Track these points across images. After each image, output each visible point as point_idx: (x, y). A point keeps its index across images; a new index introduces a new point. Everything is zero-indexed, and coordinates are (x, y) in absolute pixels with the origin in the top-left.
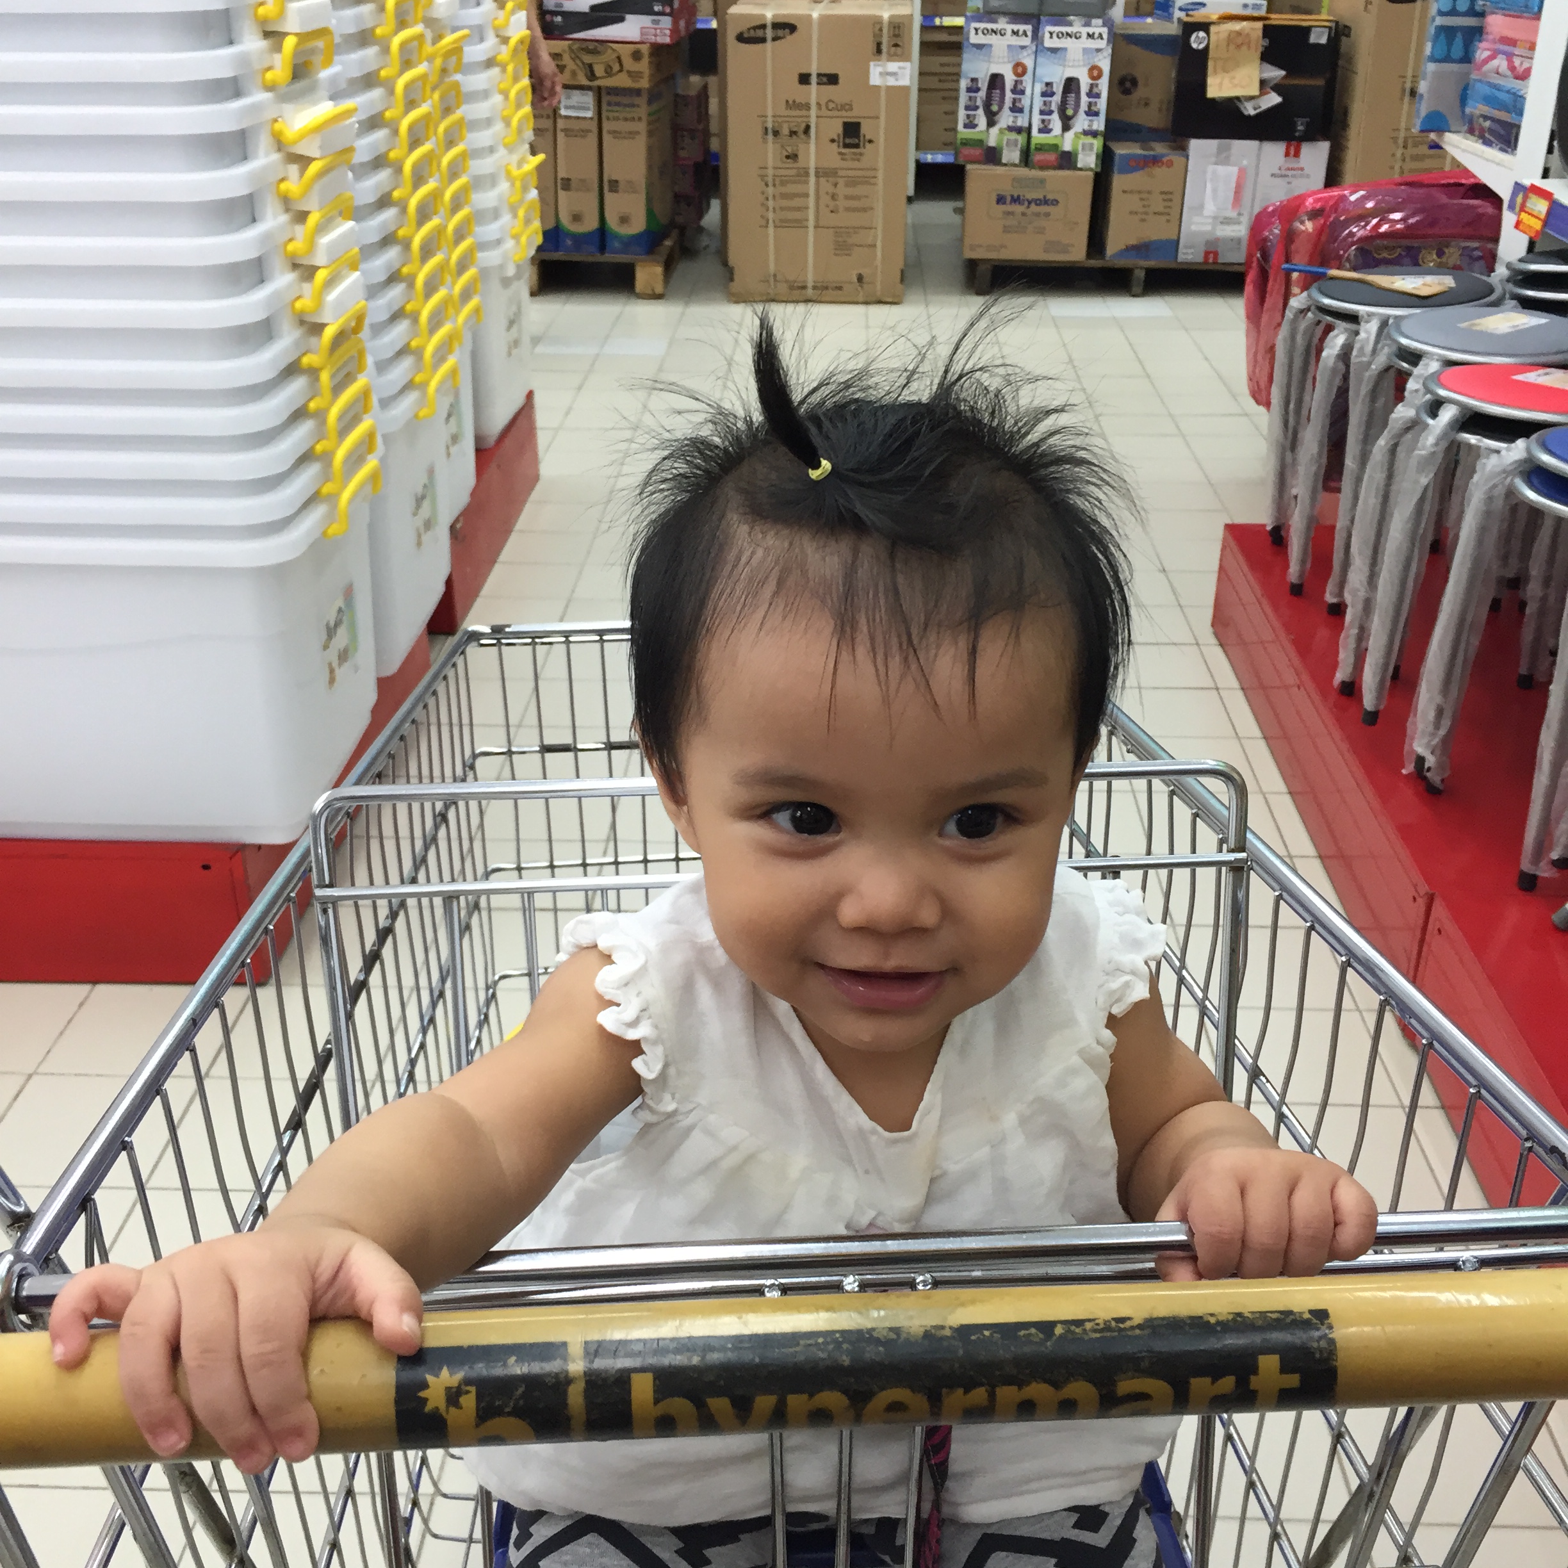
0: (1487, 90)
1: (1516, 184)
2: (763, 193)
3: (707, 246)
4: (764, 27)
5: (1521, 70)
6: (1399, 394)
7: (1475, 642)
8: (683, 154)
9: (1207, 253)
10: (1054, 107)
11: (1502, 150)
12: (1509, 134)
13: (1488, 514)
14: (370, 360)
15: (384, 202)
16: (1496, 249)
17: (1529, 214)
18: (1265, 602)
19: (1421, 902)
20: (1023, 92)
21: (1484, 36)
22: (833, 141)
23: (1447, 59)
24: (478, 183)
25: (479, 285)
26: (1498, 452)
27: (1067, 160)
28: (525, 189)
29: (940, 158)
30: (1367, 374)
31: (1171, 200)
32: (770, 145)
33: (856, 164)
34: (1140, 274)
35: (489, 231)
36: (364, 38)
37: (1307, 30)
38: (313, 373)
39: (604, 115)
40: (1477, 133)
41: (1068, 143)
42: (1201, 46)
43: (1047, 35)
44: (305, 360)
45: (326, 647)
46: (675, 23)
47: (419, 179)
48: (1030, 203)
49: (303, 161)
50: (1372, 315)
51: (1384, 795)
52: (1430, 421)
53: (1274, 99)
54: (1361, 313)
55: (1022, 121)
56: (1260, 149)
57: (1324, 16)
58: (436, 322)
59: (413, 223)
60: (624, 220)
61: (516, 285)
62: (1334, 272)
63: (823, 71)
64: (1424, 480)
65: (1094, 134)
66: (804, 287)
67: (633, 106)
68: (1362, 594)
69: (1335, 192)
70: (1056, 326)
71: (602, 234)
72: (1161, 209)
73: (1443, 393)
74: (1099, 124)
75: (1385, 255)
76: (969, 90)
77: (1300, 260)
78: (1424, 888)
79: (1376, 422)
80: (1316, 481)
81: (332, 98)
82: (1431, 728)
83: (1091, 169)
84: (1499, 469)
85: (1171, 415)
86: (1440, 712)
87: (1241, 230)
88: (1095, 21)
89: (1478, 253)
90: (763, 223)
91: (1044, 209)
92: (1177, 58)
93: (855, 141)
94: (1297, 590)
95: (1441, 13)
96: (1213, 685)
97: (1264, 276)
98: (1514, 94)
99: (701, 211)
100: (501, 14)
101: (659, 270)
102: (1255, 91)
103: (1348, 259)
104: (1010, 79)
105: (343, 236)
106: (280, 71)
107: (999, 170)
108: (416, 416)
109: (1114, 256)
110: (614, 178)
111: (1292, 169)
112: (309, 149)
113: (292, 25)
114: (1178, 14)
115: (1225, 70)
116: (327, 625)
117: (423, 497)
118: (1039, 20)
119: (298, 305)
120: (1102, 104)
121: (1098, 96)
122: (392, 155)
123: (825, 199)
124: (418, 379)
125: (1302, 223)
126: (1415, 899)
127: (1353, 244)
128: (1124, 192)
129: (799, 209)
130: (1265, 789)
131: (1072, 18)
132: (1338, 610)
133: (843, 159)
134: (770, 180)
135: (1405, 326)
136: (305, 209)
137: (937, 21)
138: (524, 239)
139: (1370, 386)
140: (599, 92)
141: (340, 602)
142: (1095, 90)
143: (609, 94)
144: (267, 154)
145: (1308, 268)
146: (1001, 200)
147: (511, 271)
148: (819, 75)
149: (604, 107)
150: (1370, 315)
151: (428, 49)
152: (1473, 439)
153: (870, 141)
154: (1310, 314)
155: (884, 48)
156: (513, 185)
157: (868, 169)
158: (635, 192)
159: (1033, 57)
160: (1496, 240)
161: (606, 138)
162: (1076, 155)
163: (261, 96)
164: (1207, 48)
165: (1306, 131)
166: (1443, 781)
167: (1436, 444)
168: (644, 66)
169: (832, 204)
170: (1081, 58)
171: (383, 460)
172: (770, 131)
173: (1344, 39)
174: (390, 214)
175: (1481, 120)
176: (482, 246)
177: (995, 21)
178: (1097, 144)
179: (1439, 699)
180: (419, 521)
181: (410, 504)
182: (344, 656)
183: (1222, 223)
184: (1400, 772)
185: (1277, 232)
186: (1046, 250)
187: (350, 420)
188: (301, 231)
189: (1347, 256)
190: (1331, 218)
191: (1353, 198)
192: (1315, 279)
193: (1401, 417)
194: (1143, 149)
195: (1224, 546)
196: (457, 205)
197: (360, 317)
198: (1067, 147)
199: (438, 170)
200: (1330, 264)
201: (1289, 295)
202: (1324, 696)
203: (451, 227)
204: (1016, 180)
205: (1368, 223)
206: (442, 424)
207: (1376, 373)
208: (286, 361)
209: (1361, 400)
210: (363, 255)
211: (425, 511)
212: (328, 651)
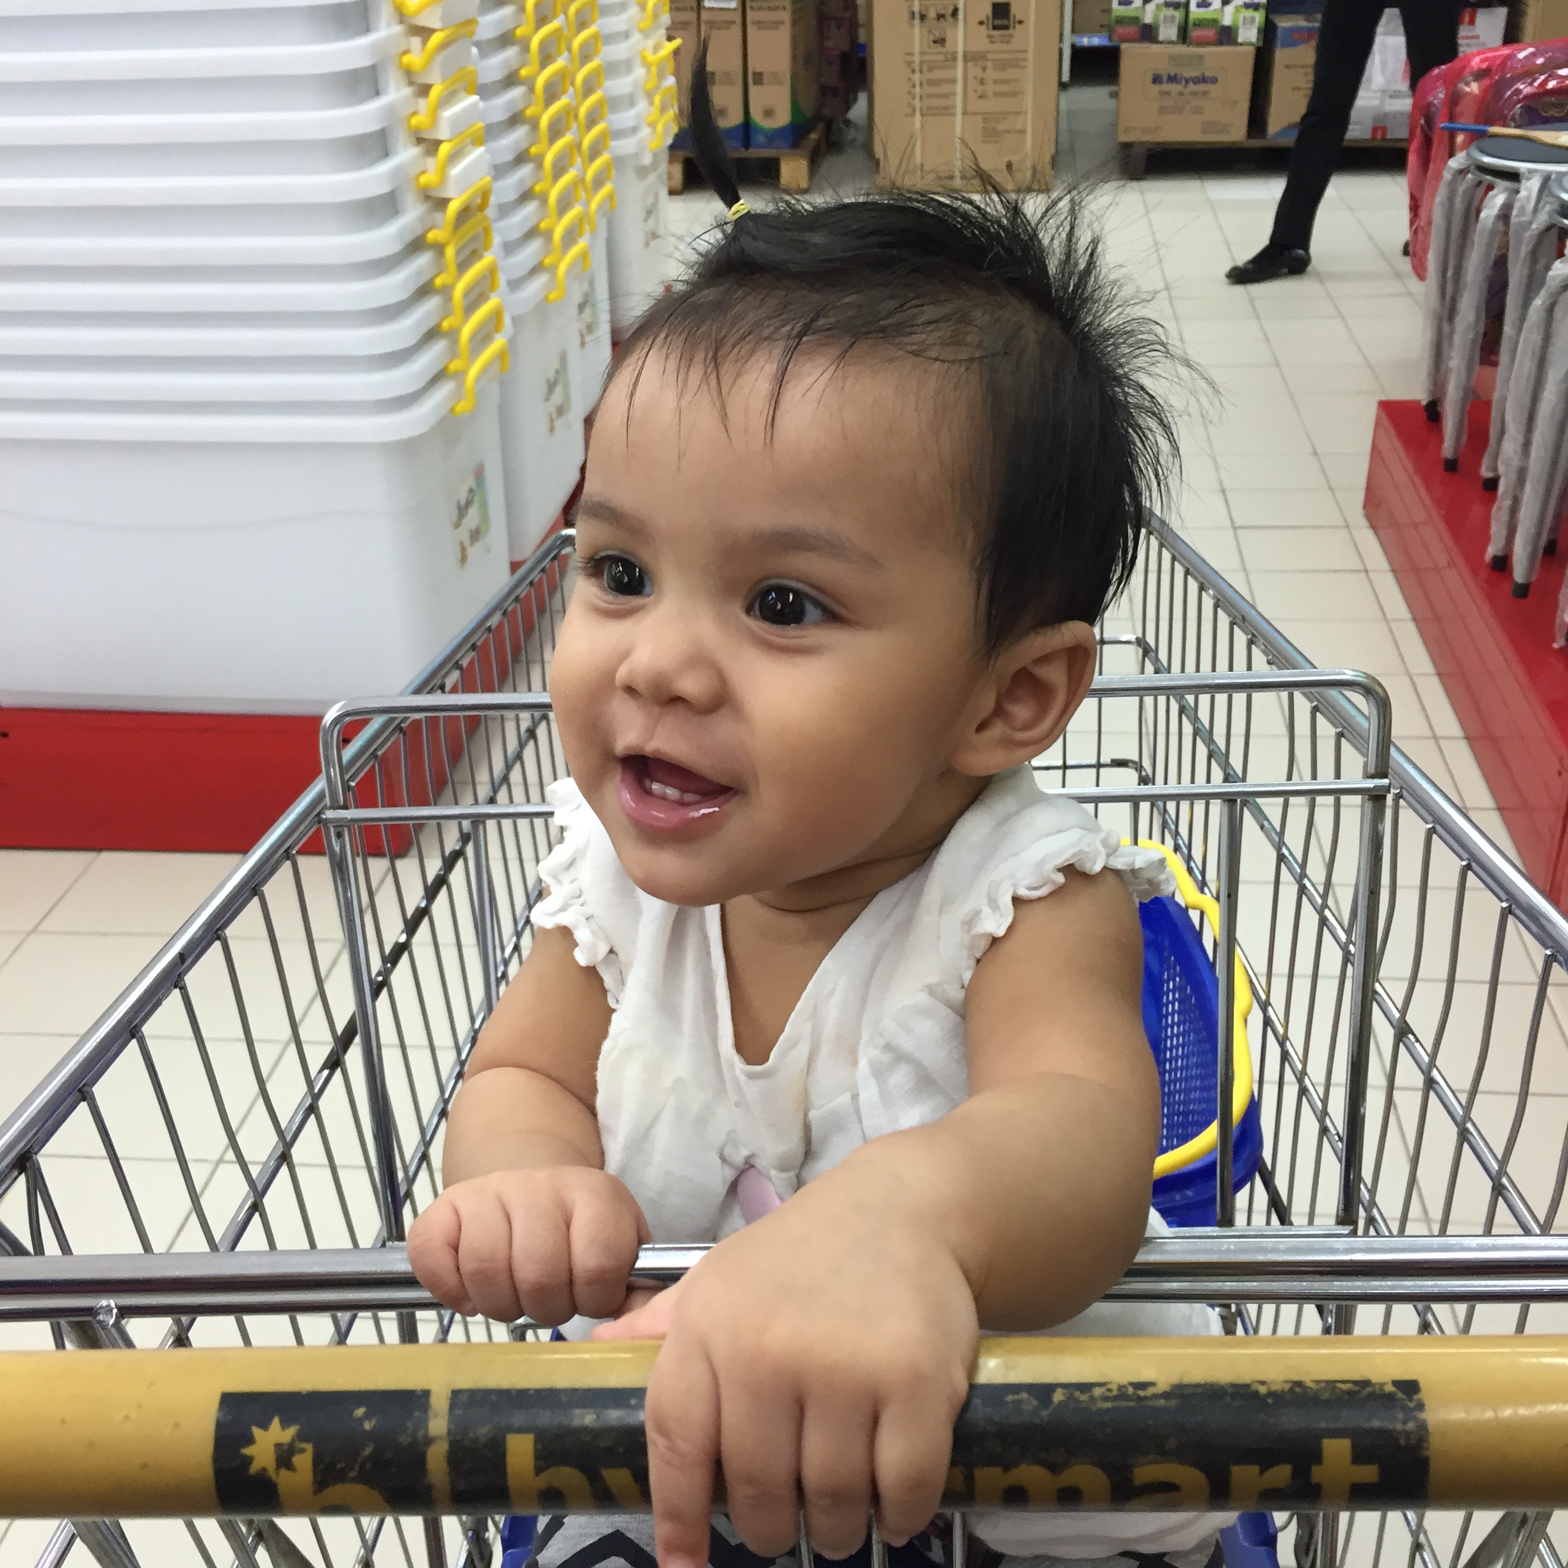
2: (909, 80)
3: (854, 140)
8: (829, 44)
9: (1375, 130)
14: (497, 240)
15: (511, 80)
18: (1418, 481)
22: (981, 23)
24: (612, 69)
25: (614, 172)
27: (1227, 35)
28: (661, 76)
29: (1096, 41)
30: (1528, 234)
32: (917, 31)
33: (1005, 47)
35: (625, 118)
38: (439, 249)
39: (749, 4)
41: (1228, 17)
44: (431, 236)
45: (457, 525)
47: (546, 59)
48: (1187, 82)
49: (425, 33)
50: (1533, 172)
51: (1534, 670)
54: (1522, 170)
58: (564, 205)
59: (541, 103)
60: (768, 113)
61: (652, 177)
65: (1255, 7)
66: (951, 178)
68: (1516, 462)
69: (1506, 51)
70: (1214, 211)
71: (747, 128)
75: (1553, 112)
77: (1466, 120)
79: (1534, 283)
80: (1472, 349)
83: (1252, 44)
85: (1330, 297)
87: (1404, 106)
90: (909, 110)
91: (1201, 87)
93: (1005, 22)
94: (1451, 466)
96: (1360, 567)
97: (1427, 143)
99: (848, 105)
101: (803, 164)
103: (1513, 119)
105: (466, 110)
107: (1155, 48)
108: (546, 299)
109: (1278, 134)
110: (758, 70)
112: (431, 20)
116: (458, 503)
117: (556, 382)
119: (423, 179)
122: (519, 32)
123: (973, 84)
124: (547, 261)
125: (1467, 84)
126: (1560, 774)
127: (1519, 101)
128: (1287, 67)
129: (946, 96)
130: (1412, 670)
132: (1491, 485)
133: (992, 42)
134: (916, 66)
136: (429, 81)
138: (660, 127)
139: (1530, 247)
141: (470, 482)
144: (389, 25)
145: (1473, 127)
146: (1157, 79)
147: (647, 160)
150: (1531, 172)
153: (1020, 22)
154: (1470, 176)
156: (648, 70)
157: (1018, 52)
158: (780, 83)
161: (751, 29)
162: (1237, 31)
169: (980, 89)
171: (512, 341)
172: (917, 16)
174: (517, 92)
176: (617, 134)
178: (1259, 17)
180: (551, 407)
181: (541, 389)
182: (475, 535)
183: (1391, 97)
184: (1550, 645)
185: (1442, 96)
186: (1204, 132)
187: (476, 297)
188: (424, 105)
189: (1511, 113)
190: (1497, 77)
191: (1521, 55)
192: (1477, 136)
193: (1558, 275)
194: (1309, 21)
195: (1377, 425)
196: (588, 88)
197: (485, 194)
198: (1227, 21)
199: (569, 50)
200: (1492, 125)
201: (1451, 155)
202: (1475, 571)
203: (583, 110)
204: (1173, 58)
205: (1535, 80)
206: (574, 310)
207: (1536, 233)
208: (410, 237)
209: (1520, 263)
210: (492, 132)
211: (557, 397)
212: (459, 530)
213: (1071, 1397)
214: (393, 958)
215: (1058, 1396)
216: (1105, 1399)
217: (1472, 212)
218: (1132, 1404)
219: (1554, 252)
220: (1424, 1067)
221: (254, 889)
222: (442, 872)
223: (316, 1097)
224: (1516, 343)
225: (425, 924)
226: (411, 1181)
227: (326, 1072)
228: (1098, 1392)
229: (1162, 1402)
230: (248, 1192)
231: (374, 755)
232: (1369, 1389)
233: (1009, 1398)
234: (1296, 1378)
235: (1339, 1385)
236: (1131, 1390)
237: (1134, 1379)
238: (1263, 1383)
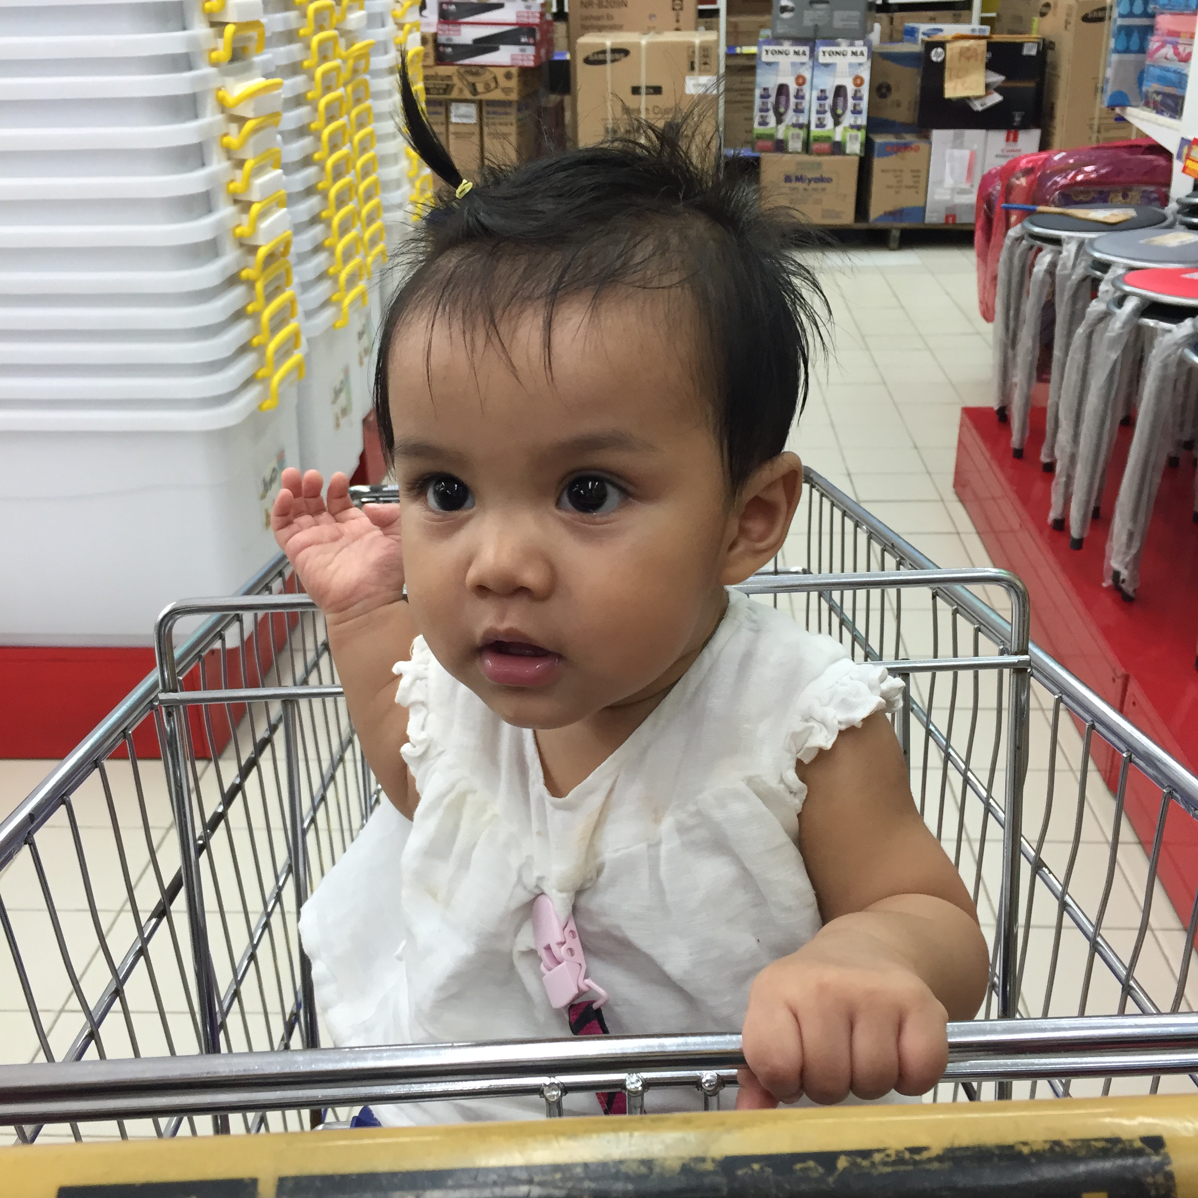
0: (1158, 72)
1: (1183, 139)
4: (604, 52)
5: (1184, 55)
6: (1094, 295)
7: (1157, 480)
9: (947, 217)
10: (827, 108)
11: (1171, 117)
12: (1177, 105)
13: (1163, 379)
14: (296, 280)
15: (307, 161)
16: (1169, 191)
17: (1193, 161)
18: (994, 465)
19: (1119, 682)
20: (803, 98)
21: (1155, 32)
23: (1127, 51)
24: (383, 160)
25: (385, 235)
26: (1170, 331)
27: (838, 148)
28: (420, 167)
29: (743, 153)
30: (1069, 283)
31: (919, 177)
34: (896, 234)
35: (395, 197)
36: (290, 36)
37: (1021, 45)
38: (250, 284)
39: (485, 120)
40: (1152, 105)
41: (838, 135)
42: (940, 59)
43: (821, 54)
44: (244, 274)
45: (263, 497)
46: (538, 51)
47: (334, 147)
48: (810, 181)
49: (241, 120)
50: (1072, 238)
51: (1088, 605)
52: (1118, 311)
53: (996, 98)
54: (1063, 238)
55: (803, 119)
56: (987, 136)
57: (1034, 35)
58: (347, 256)
59: (330, 179)
62: (1041, 208)
63: (650, 84)
64: (1114, 356)
65: (858, 128)
67: (506, 114)
68: (1068, 450)
69: (1044, 155)
72: (912, 184)
73: (1127, 288)
74: (862, 120)
75: (1081, 197)
76: (762, 97)
77: (1018, 202)
78: (1121, 671)
79: (1075, 318)
80: (1031, 368)
81: (264, 76)
82: (1123, 549)
83: (856, 155)
84: (1172, 342)
85: (920, 335)
86: (1131, 535)
87: (971, 198)
88: (858, 42)
89: (1155, 195)
91: (821, 185)
92: (921, 70)
94: (1018, 454)
95: (1121, 16)
96: (953, 530)
97: (989, 222)
98: (1179, 73)
100: (401, 33)
102: (981, 91)
103: (1053, 201)
104: (793, 88)
105: (272, 180)
106: (223, 51)
107: (787, 157)
108: (333, 326)
109: (877, 220)
111: (1013, 151)
112: (246, 111)
113: (231, 16)
114: (921, 37)
115: (958, 77)
116: (264, 480)
117: (341, 390)
118: (815, 43)
119: (238, 231)
120: (864, 105)
121: (861, 99)
122: (313, 126)
124: (335, 297)
125: (1018, 179)
126: (1114, 680)
127: (1057, 190)
128: (882, 171)
131: (840, 40)
132: (1050, 468)
135: (1097, 245)
136: (243, 157)
137: (738, 50)
138: (421, 203)
139: (1072, 292)
140: (480, 104)
141: (274, 464)
142: (858, 95)
143: (488, 105)
144: (213, 114)
145: (1024, 208)
146: (788, 179)
148: (647, 87)
149: (484, 114)
150: (1070, 238)
151: (341, 50)
152: (1151, 322)
154: (1024, 242)
155: (696, 66)
156: (411, 163)
159: (810, 70)
160: (1168, 184)
161: (486, 139)
162: (845, 145)
163: (207, 70)
164: (944, 61)
165: (1022, 122)
166: (1135, 591)
167: (1123, 327)
168: (514, 83)
170: (848, 70)
171: (307, 357)
173: (1050, 52)
174: (311, 171)
175: (1155, 95)
176: (388, 209)
177: (781, 44)
178: (861, 135)
179: (1129, 525)
180: (337, 408)
181: (330, 396)
183: (958, 193)
184: (1101, 586)
185: (999, 188)
186: (823, 217)
187: (279, 321)
188: (239, 174)
189: (1052, 199)
190: (1039, 174)
191: (1056, 158)
192: (1028, 214)
193: (1095, 311)
194: (897, 138)
195: (962, 425)
196: (366, 172)
197: (287, 244)
198: (838, 138)
199: (351, 141)
200: (1039, 205)
201: (1008, 227)
202: (1041, 532)
203: (362, 188)
204: (799, 164)
205: (1068, 175)
206: (355, 336)
207: (1076, 282)
208: (229, 273)
209: (1064, 303)
210: (290, 200)
211: (342, 398)
212: (264, 501)
213: (854, 1164)
214: (212, 826)
215: (842, 1163)
216: (885, 1164)
217: (1027, 269)
218: (910, 1168)
219: (1089, 295)
220: (1059, 894)
221: (95, 761)
222: (253, 756)
223: (146, 941)
224: (1064, 364)
225: (239, 798)
226: (225, 1014)
227: (154, 920)
228: (877, 1157)
229: (936, 1165)
230: (86, 1024)
231: (198, 656)
232: (1120, 1146)
233: (798, 1166)
234: (1056, 1137)
235: (1093, 1143)
236: (907, 1155)
237: (910, 1145)
238: (1025, 1144)
